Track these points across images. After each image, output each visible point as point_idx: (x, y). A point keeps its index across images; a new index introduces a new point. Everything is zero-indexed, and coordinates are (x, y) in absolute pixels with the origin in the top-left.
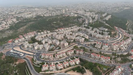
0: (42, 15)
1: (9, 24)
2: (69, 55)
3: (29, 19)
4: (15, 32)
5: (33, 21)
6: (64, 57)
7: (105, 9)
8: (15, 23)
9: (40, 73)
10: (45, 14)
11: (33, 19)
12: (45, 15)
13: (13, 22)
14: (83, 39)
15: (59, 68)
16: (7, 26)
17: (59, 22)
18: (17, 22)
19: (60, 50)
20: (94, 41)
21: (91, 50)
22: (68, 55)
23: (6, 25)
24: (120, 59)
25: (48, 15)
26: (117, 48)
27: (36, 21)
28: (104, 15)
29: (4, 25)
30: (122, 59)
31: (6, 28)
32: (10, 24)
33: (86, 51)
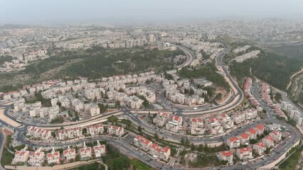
0: (105, 46)
1: (26, 61)
2: (90, 135)
3: (75, 52)
4: (34, 78)
5: (81, 57)
6: (76, 139)
7: (269, 36)
8: (40, 59)
9: (6, 167)
10: (112, 43)
11: (82, 53)
12: (112, 46)
13: (38, 57)
14: (140, 102)
15: (49, 162)
16: (22, 65)
17: (128, 60)
18: (47, 57)
19: (77, 122)
20: (162, 108)
21: (140, 129)
22: (86, 136)
23: (20, 62)
24: (195, 156)
25: (117, 46)
26: (197, 129)
27: (87, 56)
28: (237, 51)
29: (17, 61)
30: (199, 157)
31: (19, 70)
32: (29, 62)
33: (132, 131)
